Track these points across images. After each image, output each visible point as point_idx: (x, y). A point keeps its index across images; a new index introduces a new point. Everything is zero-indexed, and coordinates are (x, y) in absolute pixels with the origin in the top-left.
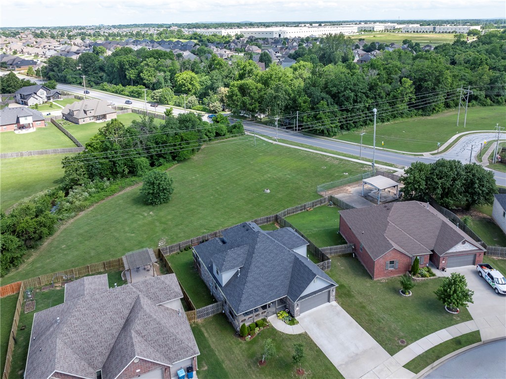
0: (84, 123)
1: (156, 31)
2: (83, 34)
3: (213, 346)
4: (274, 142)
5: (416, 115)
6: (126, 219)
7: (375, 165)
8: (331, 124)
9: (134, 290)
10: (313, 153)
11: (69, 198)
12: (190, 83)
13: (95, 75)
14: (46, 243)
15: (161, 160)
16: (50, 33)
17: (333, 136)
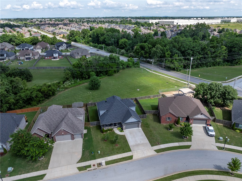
0: (77, 58)
1: (120, 20)
2: (89, 21)
3: (92, 134)
4: (151, 72)
5: (226, 65)
6: (81, 94)
7: (189, 84)
8: (179, 65)
9: (67, 110)
10: (166, 77)
11: (64, 84)
12: (124, 44)
13: (87, 39)
14: (52, 98)
15: (101, 74)
16: (76, 20)
17: (179, 71)
